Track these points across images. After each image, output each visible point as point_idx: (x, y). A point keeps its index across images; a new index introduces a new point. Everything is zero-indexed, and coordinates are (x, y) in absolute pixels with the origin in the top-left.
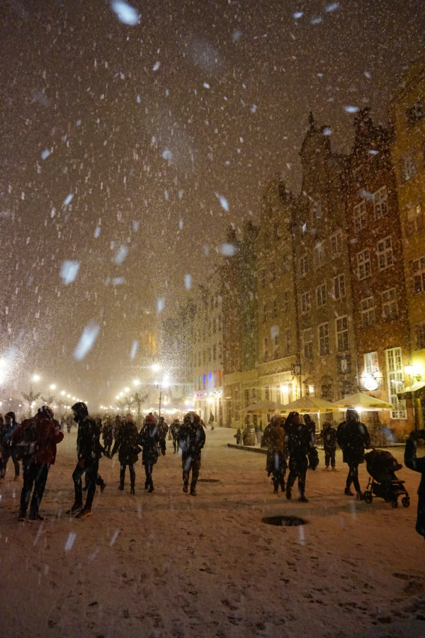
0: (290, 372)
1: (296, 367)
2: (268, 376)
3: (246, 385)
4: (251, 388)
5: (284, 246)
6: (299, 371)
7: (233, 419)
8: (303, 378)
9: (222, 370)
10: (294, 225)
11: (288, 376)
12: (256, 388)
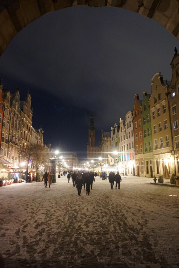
0: (170, 153)
1: (172, 152)
2: (158, 155)
3: (147, 159)
4: (149, 160)
5: (164, 102)
6: (174, 153)
7: (140, 173)
8: (176, 156)
9: (134, 153)
10: (169, 94)
11: (169, 155)
12: (152, 160)
